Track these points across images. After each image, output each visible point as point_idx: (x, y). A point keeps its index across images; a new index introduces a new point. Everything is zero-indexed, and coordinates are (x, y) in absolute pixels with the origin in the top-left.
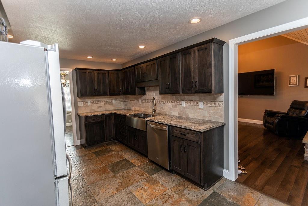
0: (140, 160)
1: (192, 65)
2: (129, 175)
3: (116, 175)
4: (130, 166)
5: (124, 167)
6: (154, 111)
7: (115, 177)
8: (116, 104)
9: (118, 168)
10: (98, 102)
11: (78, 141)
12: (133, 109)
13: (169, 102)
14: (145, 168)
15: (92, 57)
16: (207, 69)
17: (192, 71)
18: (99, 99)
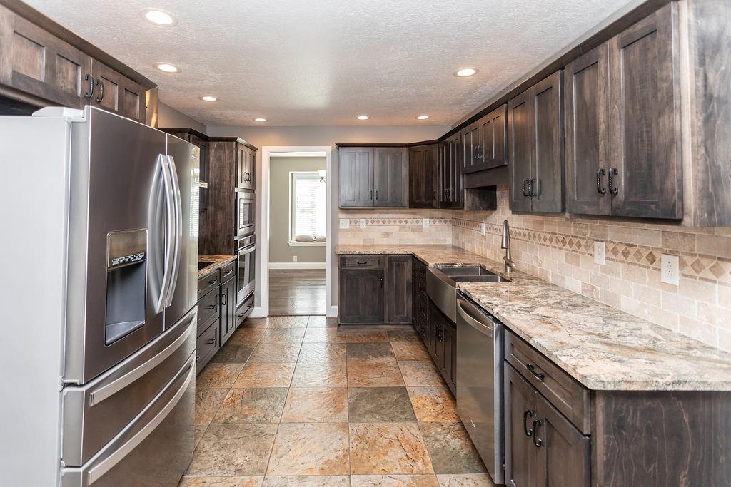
0: (439, 407)
1: (602, 109)
2: (380, 439)
3: (351, 425)
4: (402, 413)
5: (382, 411)
6: (508, 263)
7: (345, 427)
8: (430, 231)
9: (369, 407)
10: (384, 222)
11: (333, 307)
12: (469, 249)
13: (554, 242)
14: (436, 440)
15: (367, 118)
16: (659, 116)
17: (601, 132)
18: (387, 216)
